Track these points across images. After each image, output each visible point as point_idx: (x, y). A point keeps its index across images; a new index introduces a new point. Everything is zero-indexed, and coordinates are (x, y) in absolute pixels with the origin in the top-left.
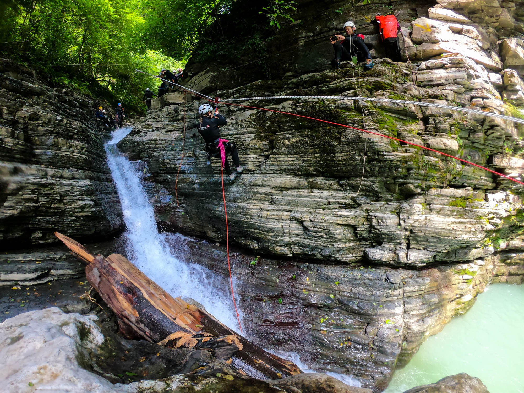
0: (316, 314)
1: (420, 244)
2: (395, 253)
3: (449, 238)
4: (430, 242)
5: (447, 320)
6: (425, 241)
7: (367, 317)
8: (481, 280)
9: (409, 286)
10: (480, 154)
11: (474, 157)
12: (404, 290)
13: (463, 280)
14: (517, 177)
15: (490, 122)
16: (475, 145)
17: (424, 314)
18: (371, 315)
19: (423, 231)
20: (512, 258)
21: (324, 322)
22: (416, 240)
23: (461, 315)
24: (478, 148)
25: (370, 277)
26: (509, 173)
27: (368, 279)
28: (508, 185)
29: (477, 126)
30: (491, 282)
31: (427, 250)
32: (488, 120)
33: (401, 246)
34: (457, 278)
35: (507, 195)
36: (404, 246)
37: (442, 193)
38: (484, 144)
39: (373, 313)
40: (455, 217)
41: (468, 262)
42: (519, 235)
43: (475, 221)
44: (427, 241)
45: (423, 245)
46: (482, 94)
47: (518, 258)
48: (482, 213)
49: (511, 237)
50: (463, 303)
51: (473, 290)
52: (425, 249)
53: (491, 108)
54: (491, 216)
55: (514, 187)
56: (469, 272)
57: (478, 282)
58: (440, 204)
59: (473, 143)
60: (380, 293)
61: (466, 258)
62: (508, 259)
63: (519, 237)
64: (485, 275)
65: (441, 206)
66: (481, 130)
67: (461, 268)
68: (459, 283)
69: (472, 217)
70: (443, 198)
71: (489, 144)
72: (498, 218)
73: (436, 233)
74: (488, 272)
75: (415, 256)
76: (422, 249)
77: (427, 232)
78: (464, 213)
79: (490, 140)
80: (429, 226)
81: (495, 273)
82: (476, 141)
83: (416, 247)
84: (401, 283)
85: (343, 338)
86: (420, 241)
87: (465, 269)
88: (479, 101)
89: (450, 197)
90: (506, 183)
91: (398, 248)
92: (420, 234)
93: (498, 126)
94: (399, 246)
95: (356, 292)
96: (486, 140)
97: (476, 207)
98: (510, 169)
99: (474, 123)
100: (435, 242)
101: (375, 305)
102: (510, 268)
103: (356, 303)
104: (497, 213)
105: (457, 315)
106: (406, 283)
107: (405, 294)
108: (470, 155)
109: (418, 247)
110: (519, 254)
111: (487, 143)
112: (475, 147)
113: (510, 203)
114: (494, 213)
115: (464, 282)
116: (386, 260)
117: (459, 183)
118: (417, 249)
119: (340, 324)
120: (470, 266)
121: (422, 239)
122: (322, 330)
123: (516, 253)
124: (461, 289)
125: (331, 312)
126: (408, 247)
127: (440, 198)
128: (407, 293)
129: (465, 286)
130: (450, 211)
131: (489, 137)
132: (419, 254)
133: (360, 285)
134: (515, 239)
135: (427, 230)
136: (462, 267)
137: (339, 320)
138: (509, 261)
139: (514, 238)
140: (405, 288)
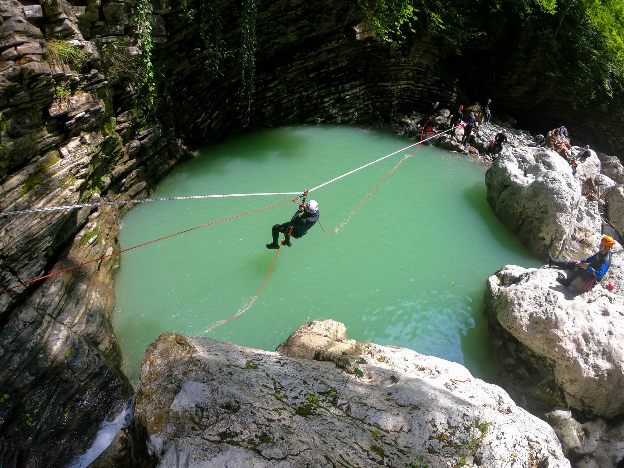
0: (18, 425)
1: (22, 260)
2: (8, 291)
3: (43, 230)
4: (29, 250)
5: (111, 287)
6: (23, 254)
7: (50, 371)
8: (109, 226)
9: (49, 306)
10: (30, 114)
11: (25, 123)
12: (48, 314)
13: (91, 245)
14: (84, 115)
15: (30, 73)
16: (21, 107)
17: (86, 309)
18: (51, 367)
19: (14, 247)
20: (124, 183)
21: (32, 422)
22: (16, 260)
23: (118, 268)
24: (26, 108)
25: (11, 340)
26: (74, 116)
27: (11, 343)
28: (78, 128)
29: (15, 85)
30: (121, 216)
31: (34, 258)
32: (26, 74)
33: (7, 280)
34: (84, 249)
35: (82, 138)
36: (9, 276)
37: (6, 190)
38: (32, 101)
39: (49, 363)
40: (37, 202)
41: (82, 226)
42: (118, 161)
43: (60, 189)
44: (25, 252)
45: (25, 257)
46: (14, 41)
47: (129, 180)
48: (63, 175)
49: (111, 168)
50: (110, 260)
51: (109, 240)
52: (30, 259)
53: (27, 56)
54: (74, 171)
55: (86, 126)
56: (91, 233)
57: (107, 231)
58: (11, 203)
59: (17, 106)
60: (33, 343)
61: (78, 225)
62: (121, 187)
63: (119, 163)
64: (109, 219)
65: (13, 204)
66: (20, 88)
67: (80, 238)
68: (90, 251)
69: (55, 187)
70: (10, 195)
71: (38, 97)
72: (82, 168)
73: (28, 237)
74: (109, 214)
75: (28, 275)
76: (27, 262)
77: (18, 244)
78: (44, 188)
79: (38, 92)
80: (15, 237)
81: (117, 207)
82: (20, 102)
83: (20, 266)
84: (40, 311)
85: (59, 410)
86: (19, 257)
87: (85, 235)
88: (10, 53)
89: (17, 186)
90: (75, 127)
91: (6, 284)
92: (13, 252)
93: (41, 74)
94: (5, 281)
95: (16, 366)
96: (32, 95)
97: (55, 173)
98: (72, 111)
99: (9, 83)
100: (34, 246)
101: (42, 356)
102: (128, 193)
103: (28, 375)
104: (79, 165)
105: (114, 273)
106: (44, 306)
107: (54, 316)
108: (18, 124)
109: (22, 265)
110: (129, 176)
111: (35, 97)
112: (21, 110)
113: (89, 145)
114: (76, 166)
115: (94, 246)
116: (7, 306)
117: (21, 162)
118: (23, 267)
119: (42, 405)
120: (87, 227)
121: (20, 254)
122: (41, 428)
123: (125, 178)
124: (97, 253)
125: (24, 407)
126: (15, 273)
127: (7, 196)
128: (54, 312)
129: (97, 248)
130: (27, 201)
131: (35, 90)
132: (28, 269)
133: (11, 357)
134: (116, 167)
135: (17, 242)
136: (80, 236)
137: (37, 403)
138: (123, 188)
139: (114, 166)
140: (47, 312)
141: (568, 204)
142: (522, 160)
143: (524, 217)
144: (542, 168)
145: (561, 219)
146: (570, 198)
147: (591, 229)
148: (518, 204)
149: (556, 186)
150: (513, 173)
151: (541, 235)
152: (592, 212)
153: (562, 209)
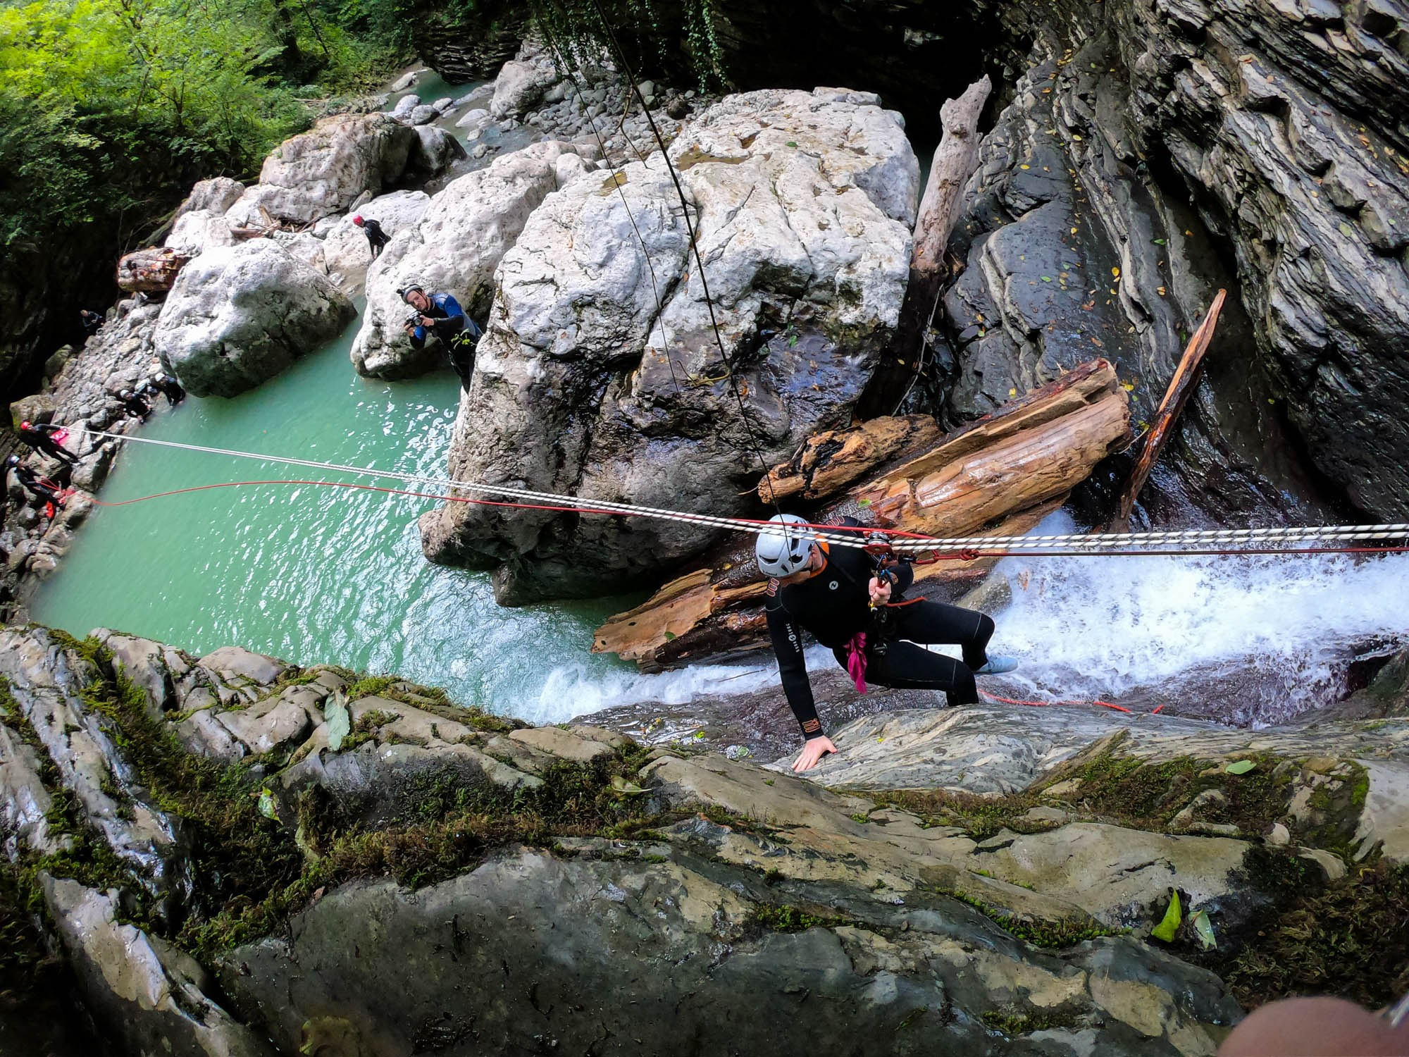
141: (282, 260)
142: (187, 317)
143: (279, 335)
144: (210, 287)
145: (300, 276)
146: (274, 255)
147: (314, 252)
148: (255, 338)
149: (251, 270)
150: (206, 335)
151: (314, 312)
152: (290, 242)
153: (286, 270)
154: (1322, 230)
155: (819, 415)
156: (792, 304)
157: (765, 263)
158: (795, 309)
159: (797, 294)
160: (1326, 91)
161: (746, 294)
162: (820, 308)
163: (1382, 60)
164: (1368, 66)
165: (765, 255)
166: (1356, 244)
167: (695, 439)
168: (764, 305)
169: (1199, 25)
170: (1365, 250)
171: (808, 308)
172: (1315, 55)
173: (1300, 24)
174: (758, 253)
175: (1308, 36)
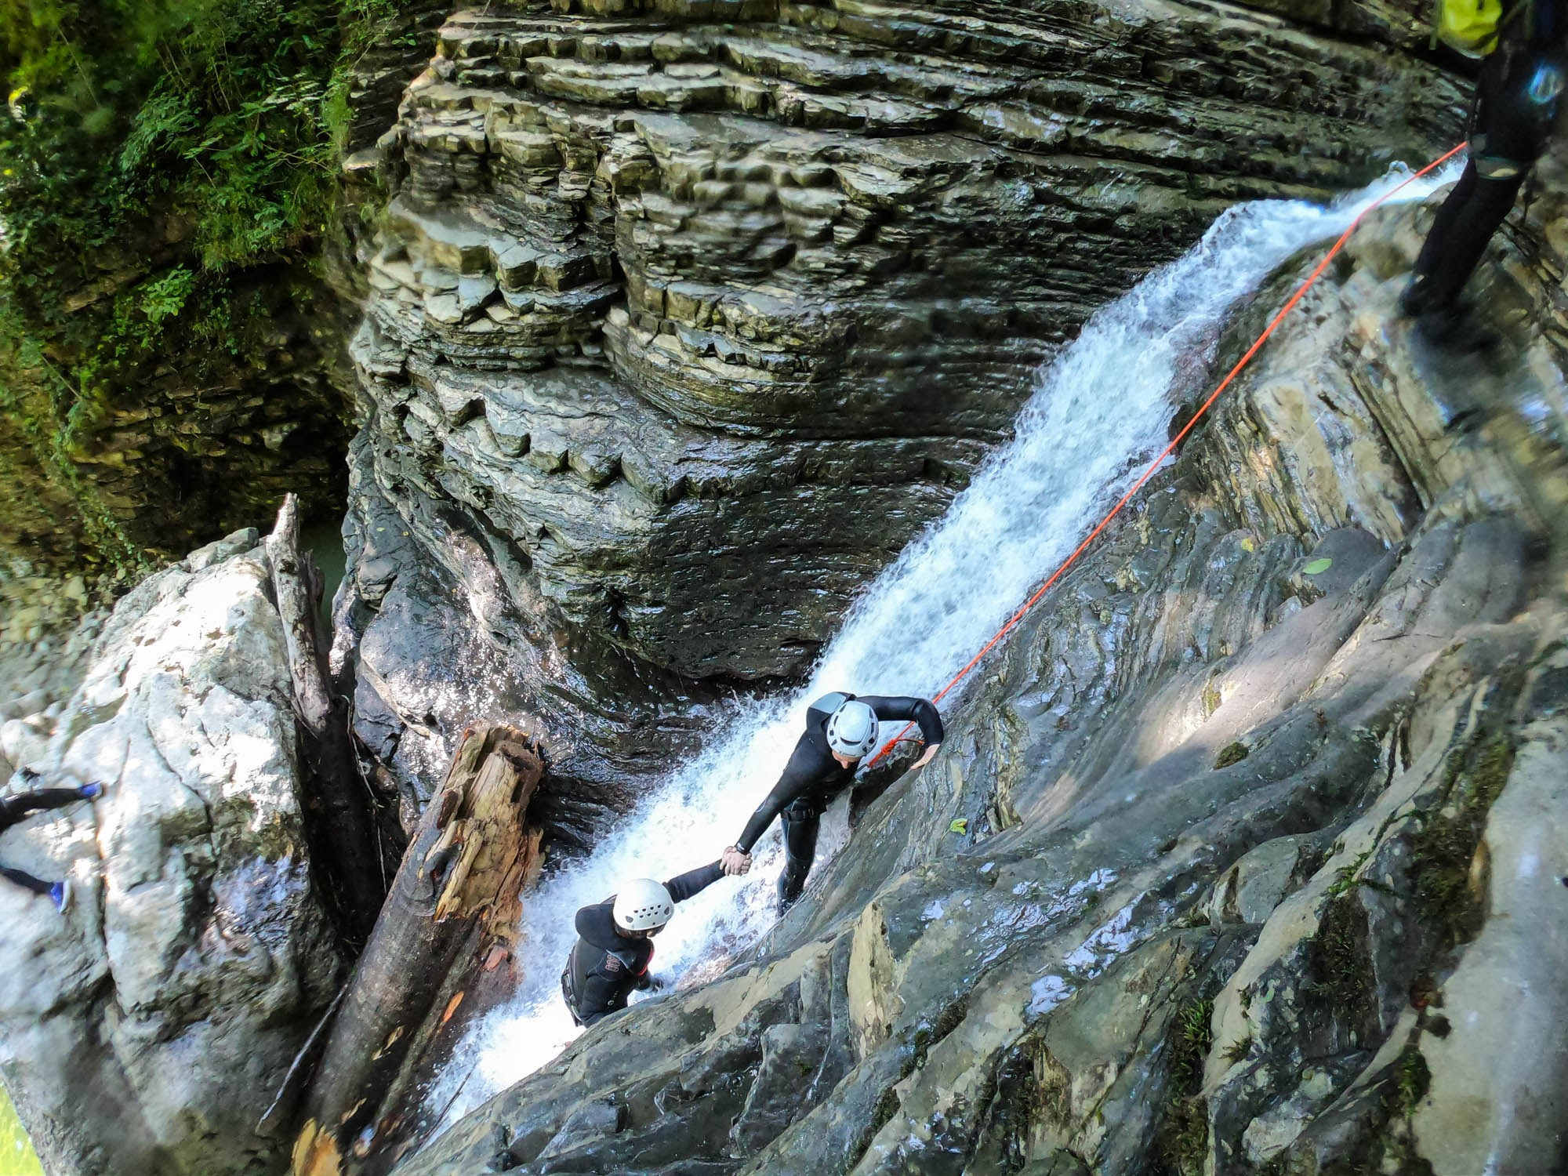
154: (545, 503)
155: (288, 929)
156: (210, 841)
157: (161, 822)
158: (215, 843)
159: (207, 830)
160: (511, 365)
161: (164, 857)
162: (233, 829)
163: (537, 307)
164: (529, 319)
165: (156, 816)
166: (580, 494)
167: (204, 1018)
168: (188, 857)
169: (397, 370)
170: (588, 493)
171: (224, 836)
172: (488, 340)
173: (461, 322)
174: (149, 816)
175: (473, 328)
